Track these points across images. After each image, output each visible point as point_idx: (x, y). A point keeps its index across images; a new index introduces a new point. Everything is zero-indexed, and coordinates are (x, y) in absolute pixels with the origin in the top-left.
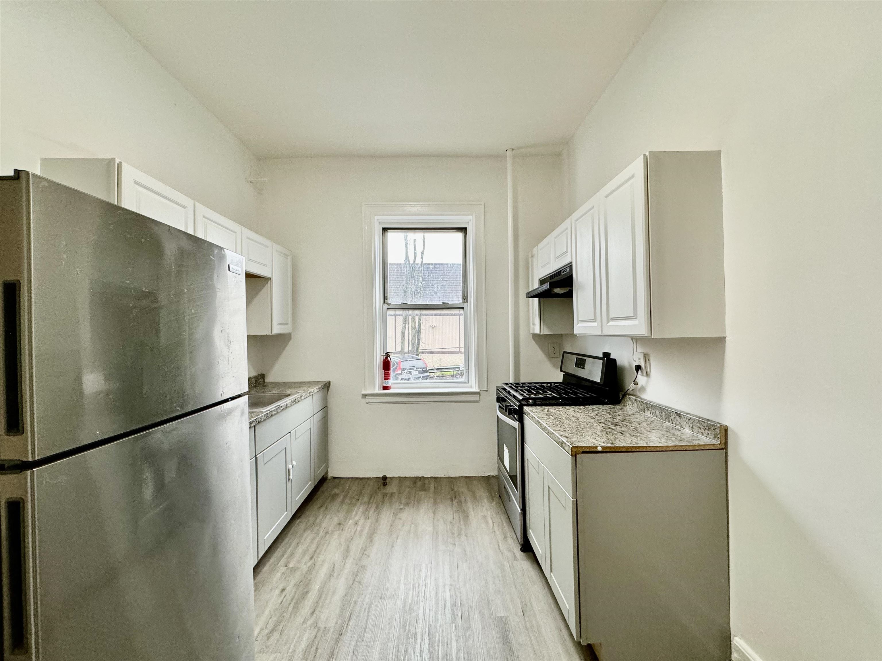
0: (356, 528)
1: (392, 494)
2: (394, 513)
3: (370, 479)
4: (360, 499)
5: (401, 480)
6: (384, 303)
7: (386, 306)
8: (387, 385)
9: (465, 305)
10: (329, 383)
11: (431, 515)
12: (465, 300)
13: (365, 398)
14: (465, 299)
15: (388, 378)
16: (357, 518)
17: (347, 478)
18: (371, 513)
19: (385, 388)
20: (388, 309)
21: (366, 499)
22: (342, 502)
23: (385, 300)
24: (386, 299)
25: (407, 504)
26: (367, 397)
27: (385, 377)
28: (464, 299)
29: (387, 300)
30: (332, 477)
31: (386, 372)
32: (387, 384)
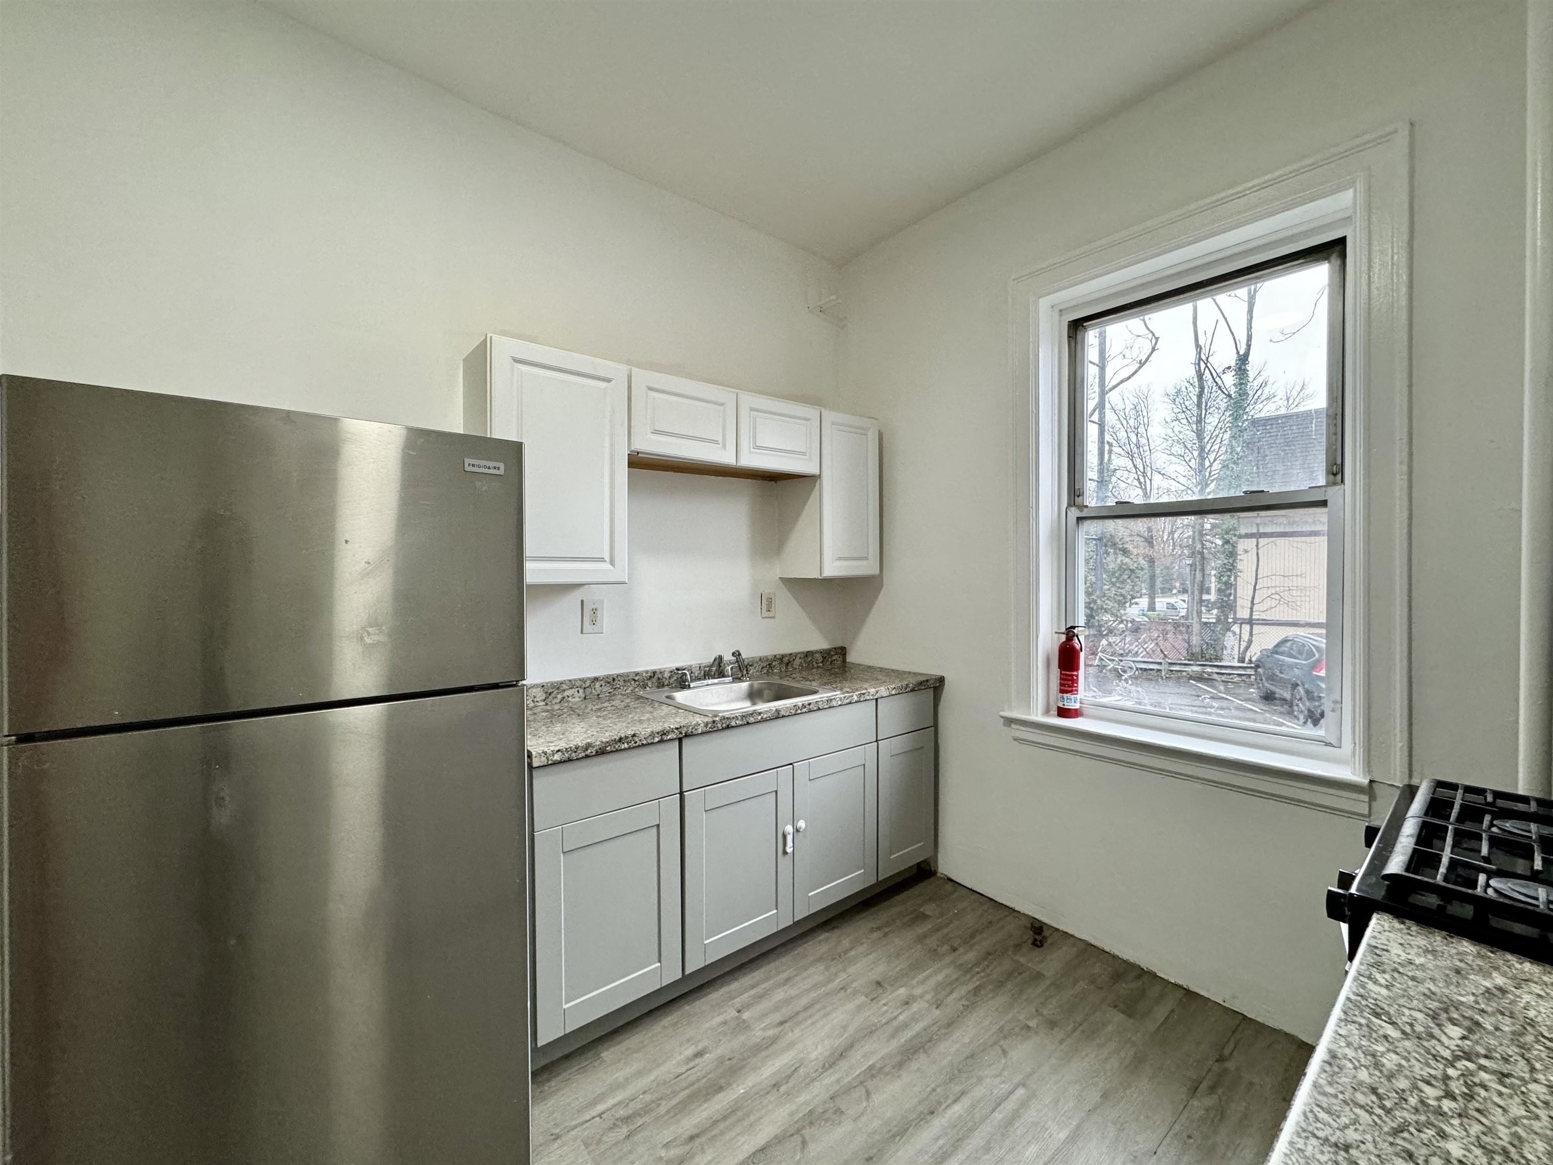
0: (900, 1010)
1: (1039, 976)
2: (1001, 1029)
3: (1016, 914)
4: (961, 950)
5: (1089, 950)
6: (1072, 503)
7: (1074, 513)
8: (1066, 707)
9: (1332, 495)
10: (941, 680)
11: (1094, 1096)
12: (1339, 476)
13: (1010, 726)
14: (1336, 472)
15: (1070, 689)
16: (918, 991)
17: (971, 890)
18: (955, 995)
19: (1063, 713)
20: (1079, 519)
21: (971, 956)
22: (921, 939)
23: (1076, 497)
24: (1078, 496)
25: (1052, 1024)
26: (1013, 726)
27: (1061, 685)
28: (1335, 475)
29: (1081, 498)
30: (946, 875)
31: (1063, 674)
32: (1065, 703)
